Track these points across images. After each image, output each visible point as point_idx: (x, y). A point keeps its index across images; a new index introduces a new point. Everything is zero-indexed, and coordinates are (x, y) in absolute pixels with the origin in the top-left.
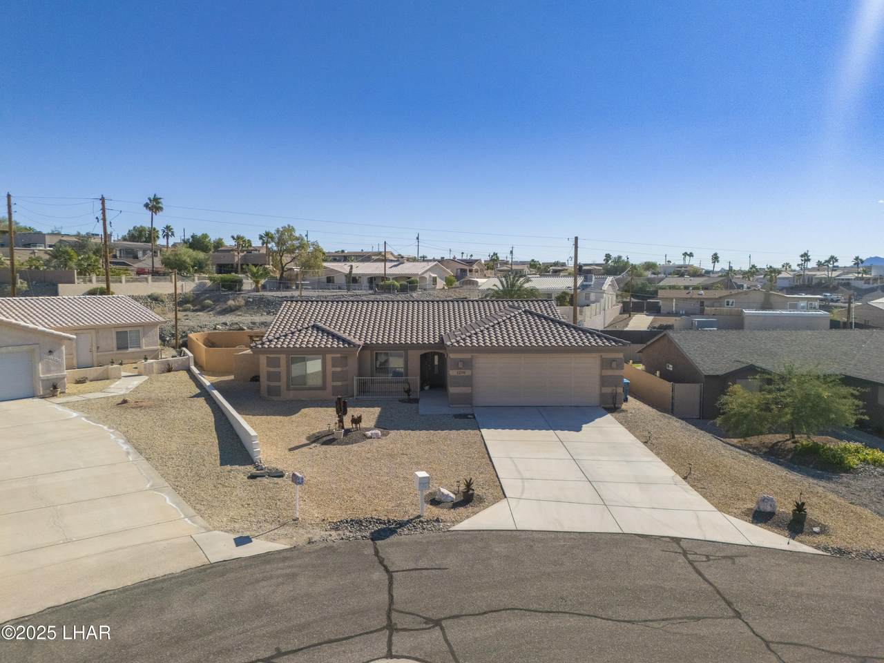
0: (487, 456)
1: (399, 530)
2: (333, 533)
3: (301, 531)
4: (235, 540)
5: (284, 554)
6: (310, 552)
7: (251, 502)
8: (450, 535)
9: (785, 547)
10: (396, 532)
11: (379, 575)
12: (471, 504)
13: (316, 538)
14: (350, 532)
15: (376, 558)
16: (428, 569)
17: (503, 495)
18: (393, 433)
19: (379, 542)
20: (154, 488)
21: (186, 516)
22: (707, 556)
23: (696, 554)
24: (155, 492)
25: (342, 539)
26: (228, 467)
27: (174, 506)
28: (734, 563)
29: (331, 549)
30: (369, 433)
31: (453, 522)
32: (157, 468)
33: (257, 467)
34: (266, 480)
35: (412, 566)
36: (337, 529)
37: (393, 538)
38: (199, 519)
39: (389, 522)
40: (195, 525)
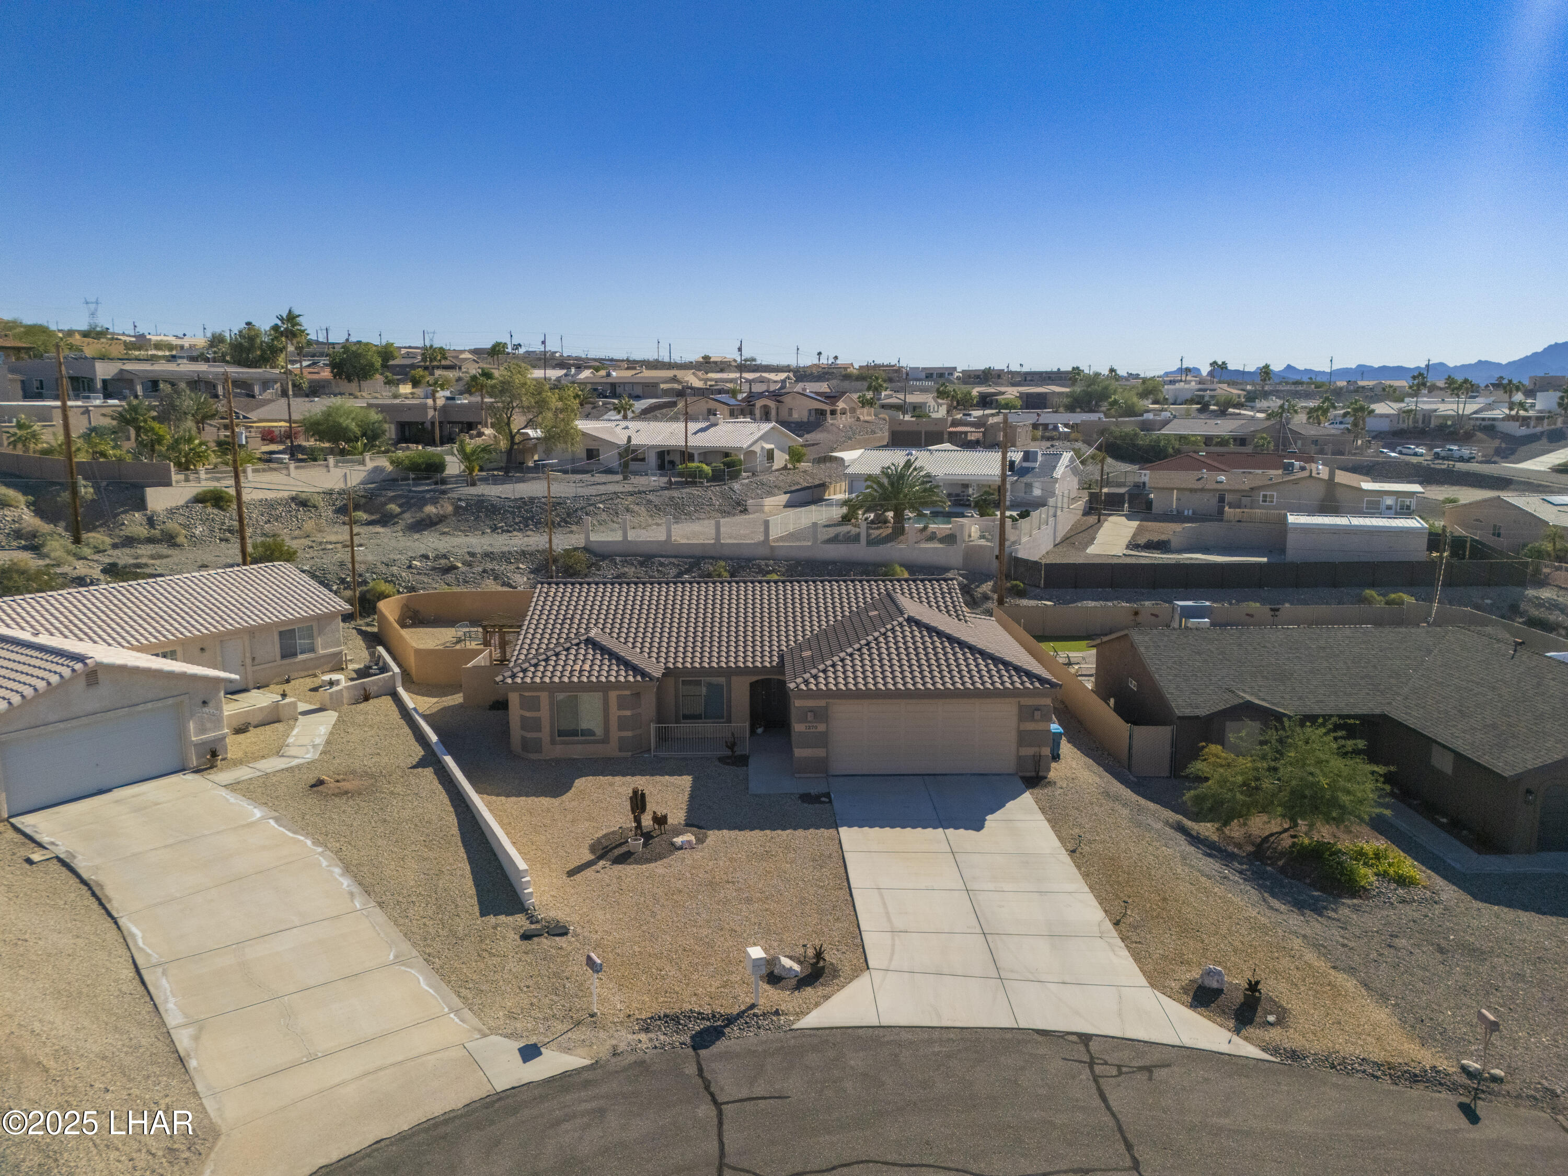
0: (846, 884)
1: (727, 1030)
2: (643, 1037)
3: (602, 1035)
4: (521, 1050)
5: (586, 1075)
6: (616, 1072)
7: (530, 982)
8: (794, 1037)
9: (1224, 1048)
10: (723, 1034)
11: (706, 1110)
12: (821, 980)
13: (622, 1047)
14: (664, 1034)
15: (700, 1080)
16: (765, 1098)
17: (864, 964)
18: (713, 836)
19: (703, 1052)
20: (400, 960)
21: (451, 1010)
22: (1119, 1067)
23: (1106, 1063)
24: (403, 968)
25: (656, 1047)
26: (492, 919)
27: (431, 991)
28: (1150, 1079)
29: (641, 1065)
30: (678, 840)
31: (797, 1014)
32: (396, 923)
33: (532, 919)
34: (545, 942)
35: (744, 1094)
36: (647, 1030)
37: (721, 1045)
38: (467, 1013)
39: (714, 1016)
40: (465, 1026)
